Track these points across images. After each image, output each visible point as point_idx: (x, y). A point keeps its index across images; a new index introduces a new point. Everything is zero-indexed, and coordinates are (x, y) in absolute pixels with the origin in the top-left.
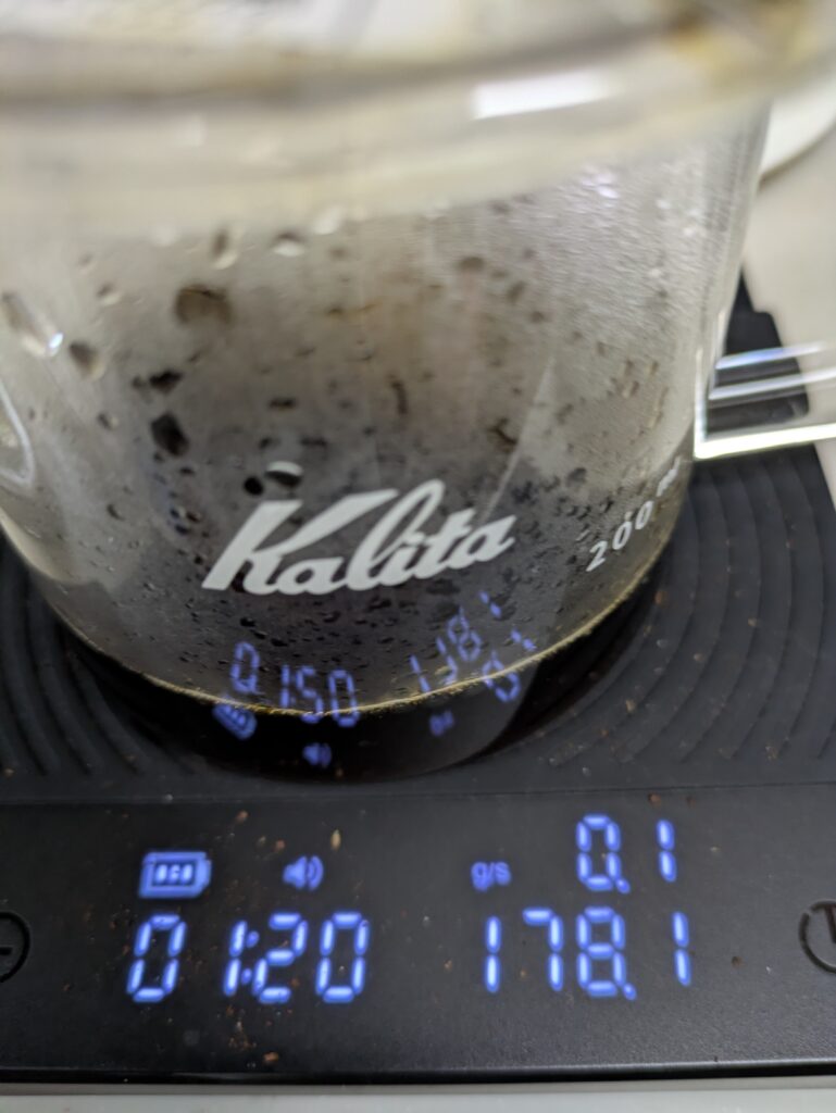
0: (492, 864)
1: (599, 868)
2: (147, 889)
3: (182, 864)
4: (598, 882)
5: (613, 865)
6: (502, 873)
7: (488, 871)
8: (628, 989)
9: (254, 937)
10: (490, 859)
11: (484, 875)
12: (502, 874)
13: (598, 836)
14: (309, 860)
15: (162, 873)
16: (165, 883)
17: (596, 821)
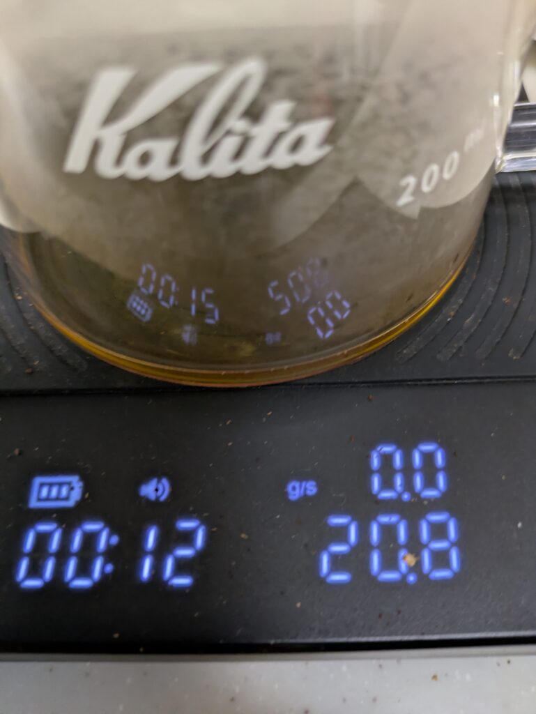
0: (304, 484)
1: (387, 484)
2: (34, 503)
3: (60, 485)
4: (387, 495)
5: (399, 480)
6: (311, 488)
7: (300, 487)
8: (412, 578)
9: (115, 540)
10: (302, 477)
11: (297, 492)
12: (311, 490)
13: (387, 460)
14: (159, 481)
15: (44, 492)
16: (48, 499)
17: (387, 449)
